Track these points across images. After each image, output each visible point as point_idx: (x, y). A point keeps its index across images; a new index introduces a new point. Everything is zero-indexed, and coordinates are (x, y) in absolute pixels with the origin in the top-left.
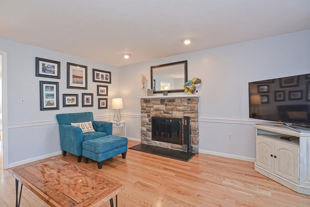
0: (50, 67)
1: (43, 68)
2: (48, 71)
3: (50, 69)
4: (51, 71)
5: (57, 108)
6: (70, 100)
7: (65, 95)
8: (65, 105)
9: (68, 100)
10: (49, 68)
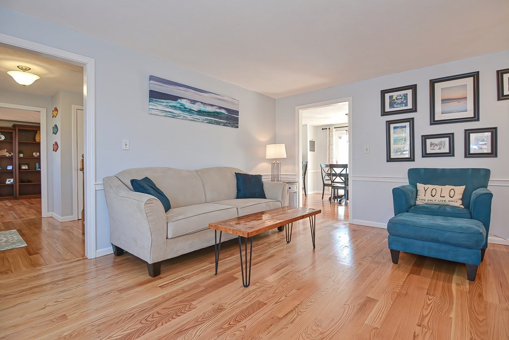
0: (400, 97)
1: (390, 103)
2: (398, 104)
3: (401, 100)
4: (401, 103)
5: (411, 159)
6: (436, 145)
7: (425, 138)
8: (425, 155)
9: (432, 144)
10: (398, 99)
